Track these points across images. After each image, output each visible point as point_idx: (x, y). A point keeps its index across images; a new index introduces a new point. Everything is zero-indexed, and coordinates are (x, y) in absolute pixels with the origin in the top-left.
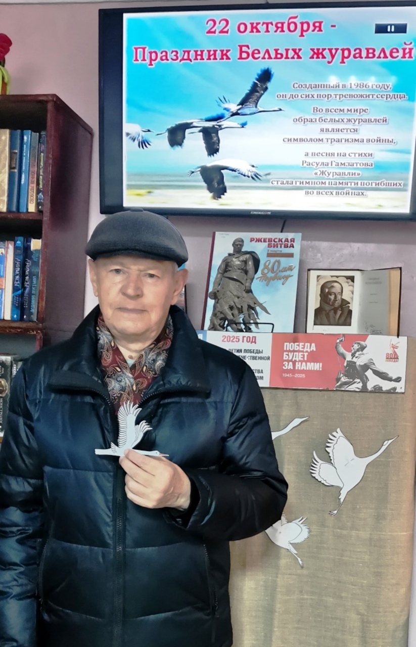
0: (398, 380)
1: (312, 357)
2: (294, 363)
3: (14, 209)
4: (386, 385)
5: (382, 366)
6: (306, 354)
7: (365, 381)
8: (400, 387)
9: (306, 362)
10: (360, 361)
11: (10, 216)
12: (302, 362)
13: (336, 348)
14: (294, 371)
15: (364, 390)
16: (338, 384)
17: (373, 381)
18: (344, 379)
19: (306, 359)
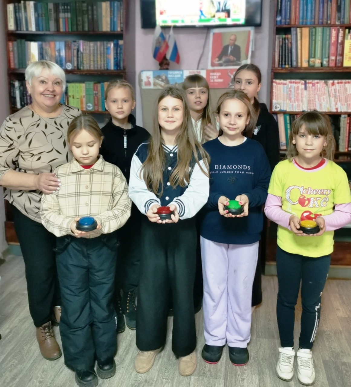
1: (220, 77)
2: (214, 79)
3: (112, 30)
6: (218, 76)
9: (218, 79)
11: (112, 33)
12: (216, 79)
13: (228, 73)
14: (214, 82)
16: (229, 86)
18: (231, 84)
19: (218, 78)
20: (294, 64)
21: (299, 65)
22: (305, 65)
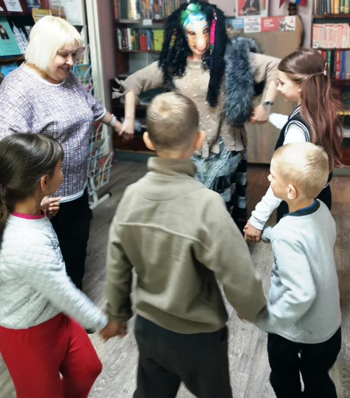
0: (293, 27)
2: (267, 25)
4: (290, 29)
5: (289, 24)
7: (285, 28)
8: (294, 29)
9: (270, 24)
10: (284, 23)
15: (285, 31)
17: (287, 28)
18: (280, 28)
20: (328, 11)
21: (332, 12)
22: (337, 12)
